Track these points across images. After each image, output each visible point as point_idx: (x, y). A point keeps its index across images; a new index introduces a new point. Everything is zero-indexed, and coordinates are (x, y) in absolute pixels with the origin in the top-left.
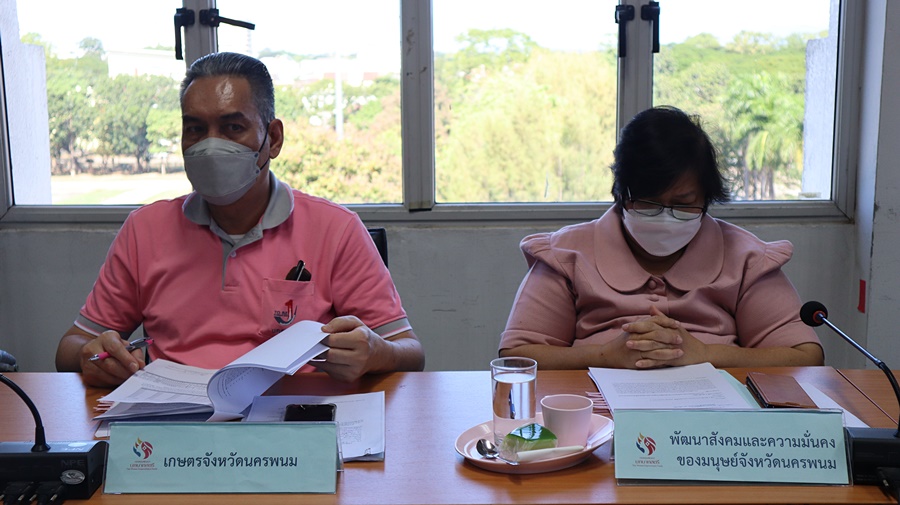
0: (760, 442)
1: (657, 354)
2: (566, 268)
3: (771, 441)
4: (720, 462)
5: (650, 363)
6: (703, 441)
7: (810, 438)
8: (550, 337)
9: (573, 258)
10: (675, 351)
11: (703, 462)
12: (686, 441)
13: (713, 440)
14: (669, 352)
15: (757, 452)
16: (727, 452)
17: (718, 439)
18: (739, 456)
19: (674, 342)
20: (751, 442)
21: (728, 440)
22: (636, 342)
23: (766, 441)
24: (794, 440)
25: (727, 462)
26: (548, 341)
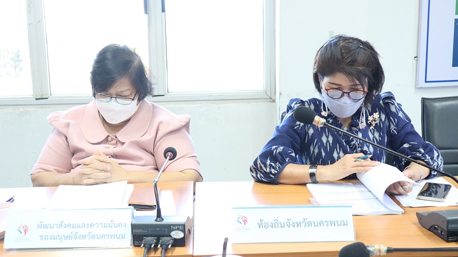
0: (86, 226)
1: (95, 175)
2: (64, 131)
3: (92, 225)
4: (63, 237)
5: (91, 181)
6: (55, 226)
7: (113, 223)
8: (57, 168)
9: (68, 125)
10: (106, 174)
11: (54, 238)
12: (46, 227)
13: (61, 225)
14: (102, 175)
15: (83, 231)
16: (67, 232)
17: (63, 225)
18: (74, 234)
19: (105, 169)
20: (81, 226)
21: (69, 225)
22: (83, 169)
23: (90, 225)
24: (105, 224)
25: (67, 237)
26: (55, 170)
